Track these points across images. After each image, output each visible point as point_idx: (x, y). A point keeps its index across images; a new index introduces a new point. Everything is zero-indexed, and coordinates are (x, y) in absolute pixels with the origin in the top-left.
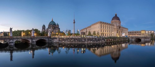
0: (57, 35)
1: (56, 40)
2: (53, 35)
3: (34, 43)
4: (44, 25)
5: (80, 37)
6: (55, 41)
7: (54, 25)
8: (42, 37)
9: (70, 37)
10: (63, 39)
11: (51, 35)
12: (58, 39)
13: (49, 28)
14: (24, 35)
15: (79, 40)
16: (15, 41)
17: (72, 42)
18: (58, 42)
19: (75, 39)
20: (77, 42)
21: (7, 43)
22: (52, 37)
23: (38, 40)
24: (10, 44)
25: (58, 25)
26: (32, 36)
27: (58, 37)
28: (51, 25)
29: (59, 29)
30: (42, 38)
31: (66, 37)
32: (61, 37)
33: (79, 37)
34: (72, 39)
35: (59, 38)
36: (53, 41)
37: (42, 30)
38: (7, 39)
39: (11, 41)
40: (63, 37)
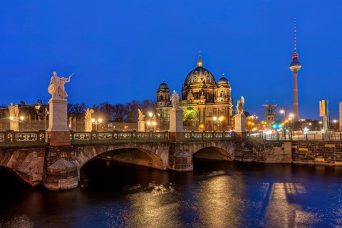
4: (163, 84)
7: (208, 82)
10: (320, 148)
12: (288, 147)
16: (82, 159)
18: (289, 159)
23: (195, 150)
25: (227, 85)
26: (173, 129)
28: (195, 83)
30: (211, 140)
35: (294, 143)
38: (28, 149)
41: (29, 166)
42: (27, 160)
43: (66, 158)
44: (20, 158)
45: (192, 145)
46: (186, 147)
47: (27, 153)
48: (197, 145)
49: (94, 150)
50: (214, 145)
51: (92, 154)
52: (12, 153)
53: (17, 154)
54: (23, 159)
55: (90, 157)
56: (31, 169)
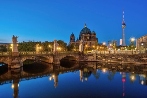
0: (94, 49)
1: (91, 57)
2: (87, 50)
3: (58, 63)
4: (72, 34)
5: (138, 53)
6: (90, 59)
7: (88, 33)
8: (69, 52)
9: (116, 52)
10: (104, 56)
11: (84, 50)
12: (95, 56)
13: (80, 39)
14: (40, 50)
15: (135, 57)
16: (23, 60)
17: (121, 60)
18: (95, 60)
19: (125, 56)
20: (129, 61)
21: (7, 65)
22: (85, 53)
23: (63, 57)
24: (12, 67)
25: (95, 34)
26: (54, 51)
27: (95, 52)
28: (84, 33)
29: (97, 39)
30: (69, 54)
31: (108, 53)
32: (99, 52)
33: (134, 53)
34: (119, 55)
35: (97, 54)
36: (87, 59)
37: (70, 41)
38: (6, 57)
39: (16, 61)
40: (104, 53)
41: (7, 61)
42: (6, 60)
43: (17, 59)
44: (4, 59)
45: (62, 55)
46: (58, 56)
47: (6, 58)
48: (64, 55)
49: (27, 57)
50: (71, 55)
51: (26, 58)
52: (2, 58)
53: (3, 58)
54: (5, 59)
55: (26, 59)
56: (7, 62)
